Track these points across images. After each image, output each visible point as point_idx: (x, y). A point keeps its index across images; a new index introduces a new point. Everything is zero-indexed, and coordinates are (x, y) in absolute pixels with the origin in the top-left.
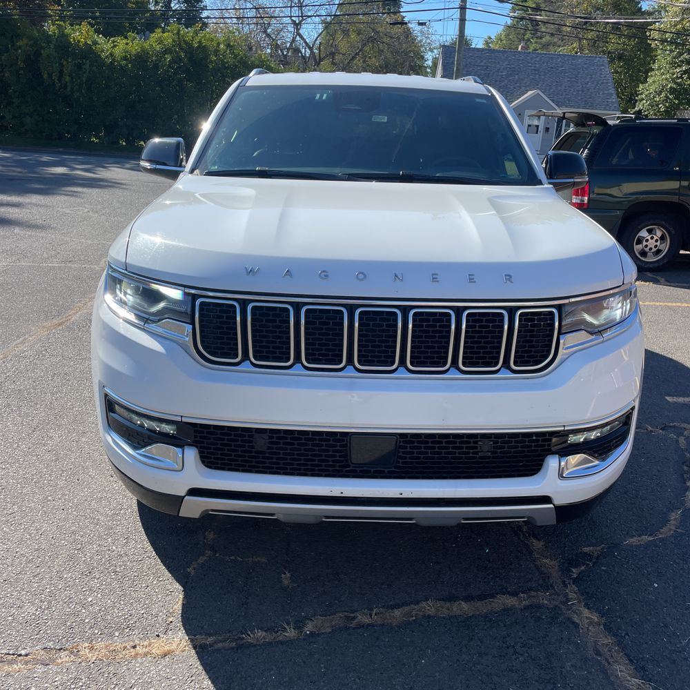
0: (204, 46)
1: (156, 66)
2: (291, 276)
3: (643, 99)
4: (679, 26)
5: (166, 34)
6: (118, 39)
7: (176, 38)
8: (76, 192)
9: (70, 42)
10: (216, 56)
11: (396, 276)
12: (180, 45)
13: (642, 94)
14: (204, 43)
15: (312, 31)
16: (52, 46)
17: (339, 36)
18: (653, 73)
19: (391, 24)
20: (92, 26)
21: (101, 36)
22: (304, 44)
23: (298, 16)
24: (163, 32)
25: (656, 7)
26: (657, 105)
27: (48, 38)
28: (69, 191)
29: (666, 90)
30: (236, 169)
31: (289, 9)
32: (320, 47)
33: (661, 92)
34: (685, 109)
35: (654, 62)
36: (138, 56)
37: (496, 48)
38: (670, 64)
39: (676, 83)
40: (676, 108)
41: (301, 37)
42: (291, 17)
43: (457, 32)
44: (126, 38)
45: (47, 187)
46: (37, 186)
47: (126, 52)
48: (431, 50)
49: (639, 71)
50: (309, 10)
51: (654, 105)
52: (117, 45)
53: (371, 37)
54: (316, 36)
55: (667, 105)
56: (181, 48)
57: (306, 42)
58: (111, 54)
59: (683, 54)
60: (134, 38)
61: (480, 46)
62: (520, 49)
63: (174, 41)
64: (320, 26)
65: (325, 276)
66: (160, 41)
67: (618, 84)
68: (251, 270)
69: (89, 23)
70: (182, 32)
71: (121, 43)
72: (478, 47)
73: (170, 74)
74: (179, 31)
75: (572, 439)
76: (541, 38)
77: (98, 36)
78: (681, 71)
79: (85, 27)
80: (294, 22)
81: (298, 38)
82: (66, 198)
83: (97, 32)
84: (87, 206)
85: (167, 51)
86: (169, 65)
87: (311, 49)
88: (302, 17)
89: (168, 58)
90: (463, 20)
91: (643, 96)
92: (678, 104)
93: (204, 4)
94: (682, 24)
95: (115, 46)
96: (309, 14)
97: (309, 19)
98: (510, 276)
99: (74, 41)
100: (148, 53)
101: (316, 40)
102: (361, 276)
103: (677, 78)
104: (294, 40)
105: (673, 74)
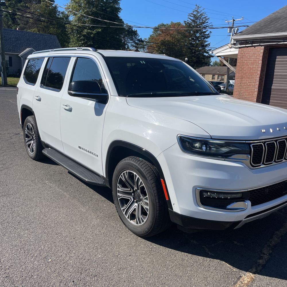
62: (17, 29)
105: (79, 44)
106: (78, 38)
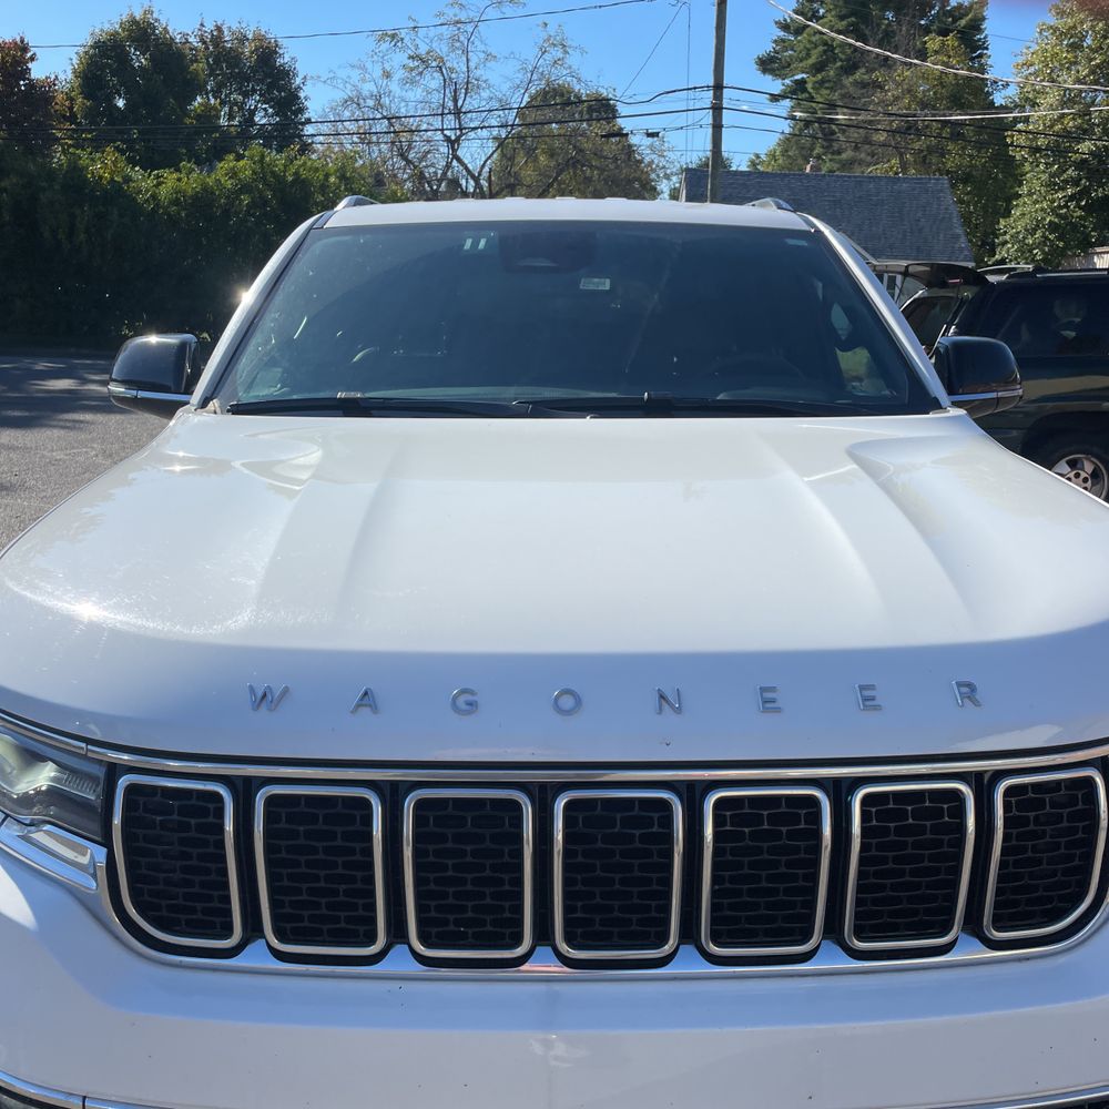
0: (303, 181)
1: (226, 213)
2: (374, 708)
3: (1006, 242)
4: (1058, 127)
5: (241, 163)
6: (165, 173)
7: (257, 167)
8: (82, 422)
9: (86, 179)
10: (323, 196)
11: (662, 697)
12: (264, 179)
13: (1005, 233)
14: (304, 174)
15: (477, 152)
16: (57, 187)
17: (521, 160)
18: (1020, 201)
19: (602, 136)
20: (122, 152)
21: (137, 169)
22: (464, 172)
23: (455, 129)
24: (237, 160)
25: (1017, 100)
26: (1031, 251)
27: (51, 175)
28: (69, 421)
29: (1044, 226)
30: (295, 397)
31: (440, 118)
32: (490, 176)
33: (1034, 230)
34: (1075, 255)
35: (1021, 185)
36: (196, 198)
37: (770, 170)
38: (1047, 186)
39: (1058, 216)
40: (1062, 253)
41: (459, 160)
42: (442, 130)
43: (709, 146)
44: (178, 170)
45: (33, 414)
46: (17, 414)
47: (176, 193)
48: (667, 177)
49: (997, 199)
50: (471, 120)
51: (1025, 251)
52: (163, 183)
53: (572, 158)
54: (484, 159)
55: (1047, 249)
56: (266, 184)
57: (467, 168)
58: (154, 197)
59: (1067, 169)
60: (191, 171)
61: (744, 168)
62: (808, 170)
63: (254, 172)
64: (490, 143)
65: (470, 704)
66: (233, 174)
67: (966, 219)
68: (265, 695)
69: (117, 148)
70: (268, 159)
71: (170, 177)
72: (740, 169)
73: (249, 224)
74: (263, 157)
76: (839, 153)
77: (132, 169)
78: (1065, 197)
79: (110, 155)
80: (448, 139)
81: (455, 163)
82: (62, 432)
83: (132, 162)
84: (95, 446)
85: (245, 188)
86: (248, 211)
87: (476, 180)
88: (461, 129)
89: (246, 199)
90: (717, 127)
91: (1008, 237)
92: (1064, 248)
93: (306, 116)
94: (1062, 124)
95: (159, 184)
96: (472, 125)
97: (472, 134)
98: (969, 685)
99: (93, 176)
100: (213, 193)
101: (483, 166)
102: (567, 702)
103: (1060, 207)
104: (448, 166)
105: (1053, 201)
106: (1052, 175)
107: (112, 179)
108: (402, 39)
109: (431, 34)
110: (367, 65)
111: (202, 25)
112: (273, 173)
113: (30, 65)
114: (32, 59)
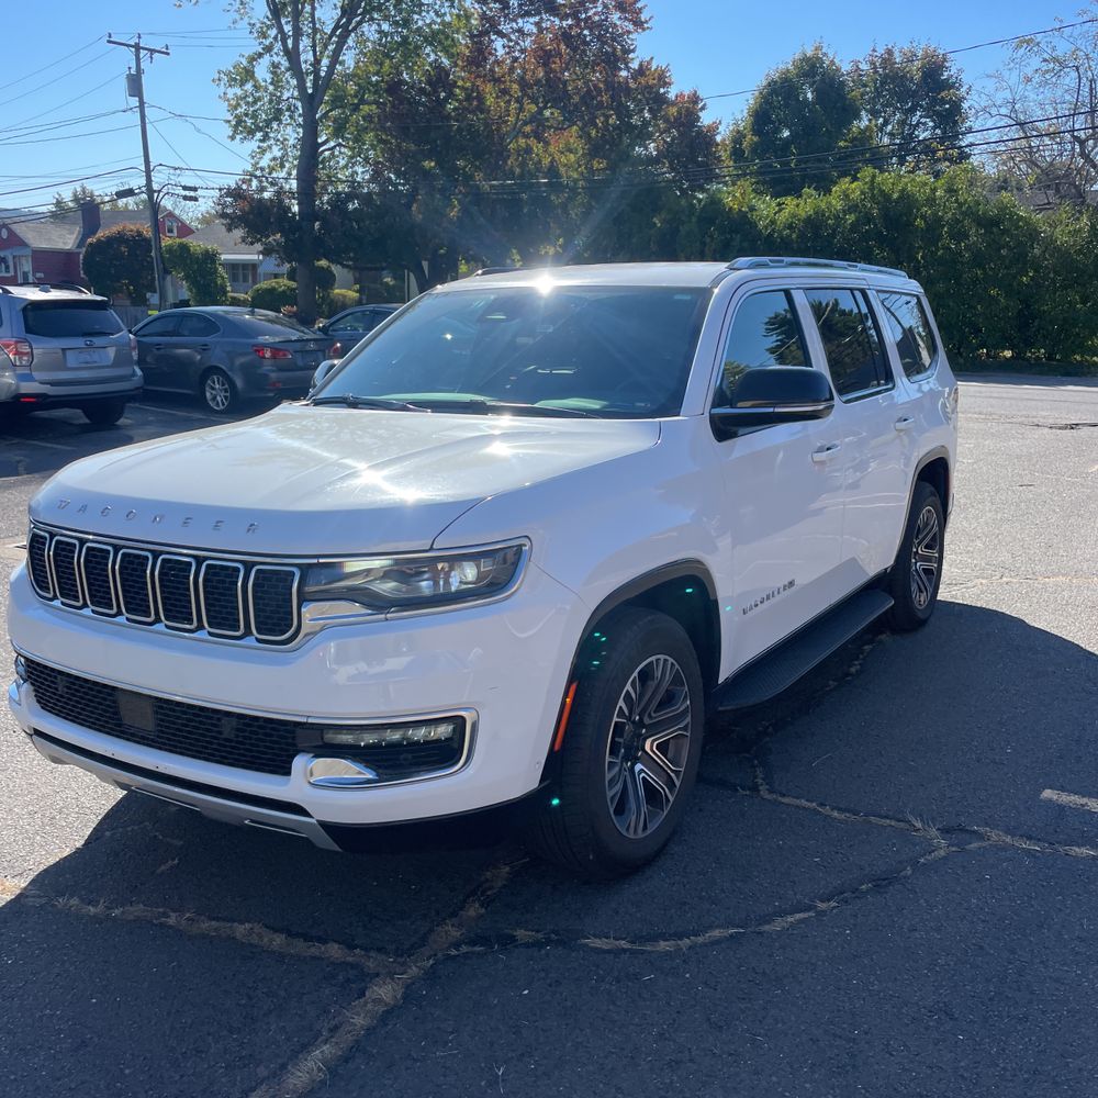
5: (854, 185)
6: (787, 200)
7: (867, 188)
9: (719, 212)
12: (872, 198)
16: (694, 219)
21: (764, 198)
24: (851, 183)
36: (808, 220)
44: (798, 196)
47: (793, 218)
52: (783, 209)
56: (873, 202)
58: (773, 222)
60: (810, 196)
63: (863, 193)
66: (845, 196)
70: (879, 179)
71: (791, 204)
74: (874, 177)
75: (330, 737)
77: (758, 199)
79: (742, 189)
83: (759, 192)
85: (852, 208)
86: (851, 230)
89: (851, 218)
95: (780, 210)
99: (725, 209)
100: (823, 215)
107: (740, 210)
108: (1038, 44)
109: (1075, 34)
110: (1004, 73)
111: (874, 50)
112: (882, 191)
113: (700, 114)
114: (703, 108)
